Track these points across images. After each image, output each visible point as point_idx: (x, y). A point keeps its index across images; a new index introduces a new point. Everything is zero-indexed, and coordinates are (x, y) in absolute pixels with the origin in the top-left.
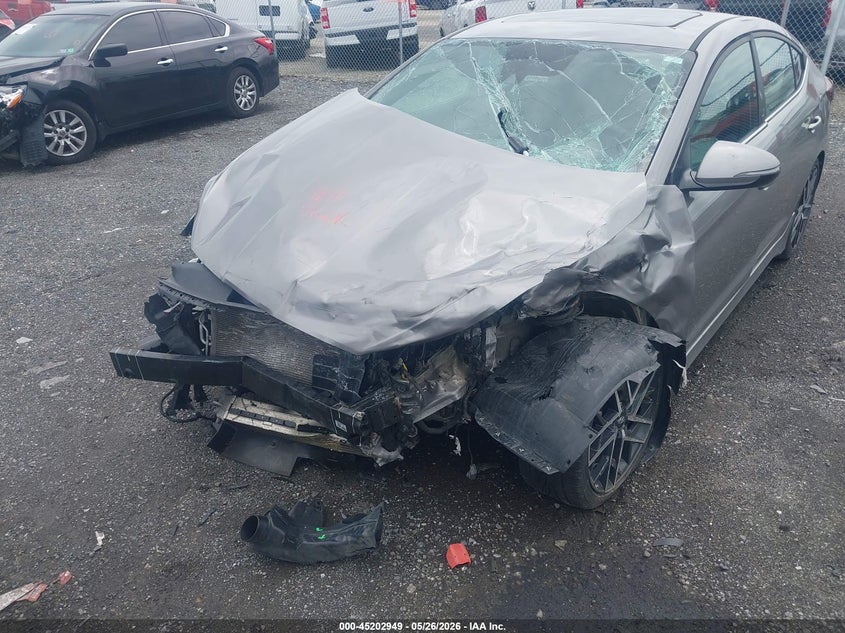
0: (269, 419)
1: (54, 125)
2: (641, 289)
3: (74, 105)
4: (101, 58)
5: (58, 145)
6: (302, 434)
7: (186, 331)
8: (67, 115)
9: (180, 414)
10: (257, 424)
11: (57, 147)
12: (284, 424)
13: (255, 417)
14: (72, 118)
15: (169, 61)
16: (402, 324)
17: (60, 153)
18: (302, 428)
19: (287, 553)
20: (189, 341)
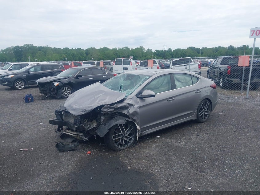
0: (70, 133)
1: (64, 90)
2: (128, 112)
3: (69, 86)
4: (77, 77)
5: (64, 94)
6: (74, 135)
7: (60, 116)
8: (67, 88)
9: (58, 132)
10: (68, 134)
11: (64, 95)
12: (72, 134)
13: (68, 132)
14: (68, 89)
15: (92, 78)
16: (82, 111)
17: (64, 96)
18: (74, 134)
19: (63, 149)
20: (60, 118)
